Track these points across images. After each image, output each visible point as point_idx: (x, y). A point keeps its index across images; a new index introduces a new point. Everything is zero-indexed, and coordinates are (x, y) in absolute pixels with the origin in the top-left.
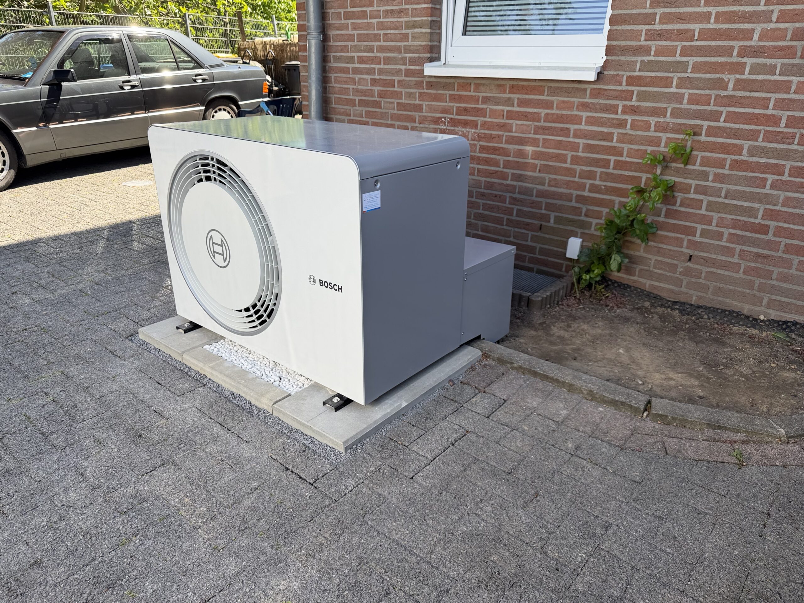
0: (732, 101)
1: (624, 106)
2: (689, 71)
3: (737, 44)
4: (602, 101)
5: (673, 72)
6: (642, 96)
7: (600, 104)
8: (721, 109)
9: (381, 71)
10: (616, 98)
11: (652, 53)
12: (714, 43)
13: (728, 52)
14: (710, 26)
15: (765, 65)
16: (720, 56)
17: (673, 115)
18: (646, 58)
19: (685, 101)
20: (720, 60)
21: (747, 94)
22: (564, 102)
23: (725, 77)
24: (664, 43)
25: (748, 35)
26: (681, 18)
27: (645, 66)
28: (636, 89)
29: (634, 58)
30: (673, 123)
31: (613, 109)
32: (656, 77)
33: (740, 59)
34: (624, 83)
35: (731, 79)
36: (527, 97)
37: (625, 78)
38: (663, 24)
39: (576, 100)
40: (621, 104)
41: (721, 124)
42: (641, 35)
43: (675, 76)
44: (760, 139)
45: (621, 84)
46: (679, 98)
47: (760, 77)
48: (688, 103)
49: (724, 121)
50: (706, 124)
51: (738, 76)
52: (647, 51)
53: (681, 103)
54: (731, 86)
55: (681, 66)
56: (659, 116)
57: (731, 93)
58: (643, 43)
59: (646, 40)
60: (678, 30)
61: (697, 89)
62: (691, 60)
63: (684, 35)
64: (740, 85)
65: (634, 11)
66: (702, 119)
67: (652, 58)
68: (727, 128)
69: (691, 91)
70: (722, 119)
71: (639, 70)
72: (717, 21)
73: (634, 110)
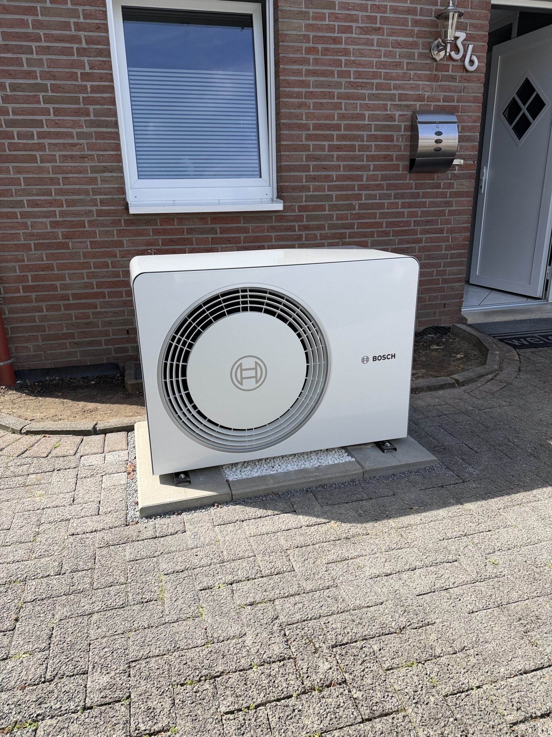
0: (359, 216)
1: (299, 226)
2: (334, 200)
3: (356, 183)
4: (284, 224)
5: (325, 201)
6: (310, 218)
7: (283, 226)
8: (354, 221)
9: (63, 214)
10: (293, 221)
11: (311, 190)
12: (345, 183)
13: (352, 188)
14: (341, 173)
15: (371, 195)
16: (349, 191)
17: (329, 228)
18: (308, 194)
19: (335, 219)
20: (350, 193)
21: (365, 211)
22: (257, 227)
23: (354, 202)
24: (317, 183)
25: (360, 178)
26: (325, 168)
27: (309, 198)
28: (305, 214)
29: (301, 194)
30: (330, 233)
31: (291, 229)
32: (316, 205)
33: (359, 192)
34: (297, 211)
35: (356, 203)
36: (227, 225)
37: (297, 206)
38: (315, 171)
39: (266, 225)
40: (296, 224)
41: (356, 230)
42: (303, 179)
43: (327, 204)
44: (375, 236)
45: (295, 211)
46: (330, 217)
47: (370, 201)
48: (336, 220)
49: (357, 228)
50: (347, 231)
51: (360, 202)
52: (308, 189)
53: (333, 220)
54: (357, 207)
55: (329, 198)
56: (321, 230)
57: (358, 212)
58: (304, 184)
59: (306, 182)
60: (325, 175)
61: (340, 211)
62: (334, 194)
63: (327, 178)
64: (362, 206)
65: (296, 163)
66: (345, 229)
67: (311, 193)
68: (359, 232)
69: (337, 212)
70: (356, 227)
71: (305, 201)
72: (344, 170)
73: (306, 228)
